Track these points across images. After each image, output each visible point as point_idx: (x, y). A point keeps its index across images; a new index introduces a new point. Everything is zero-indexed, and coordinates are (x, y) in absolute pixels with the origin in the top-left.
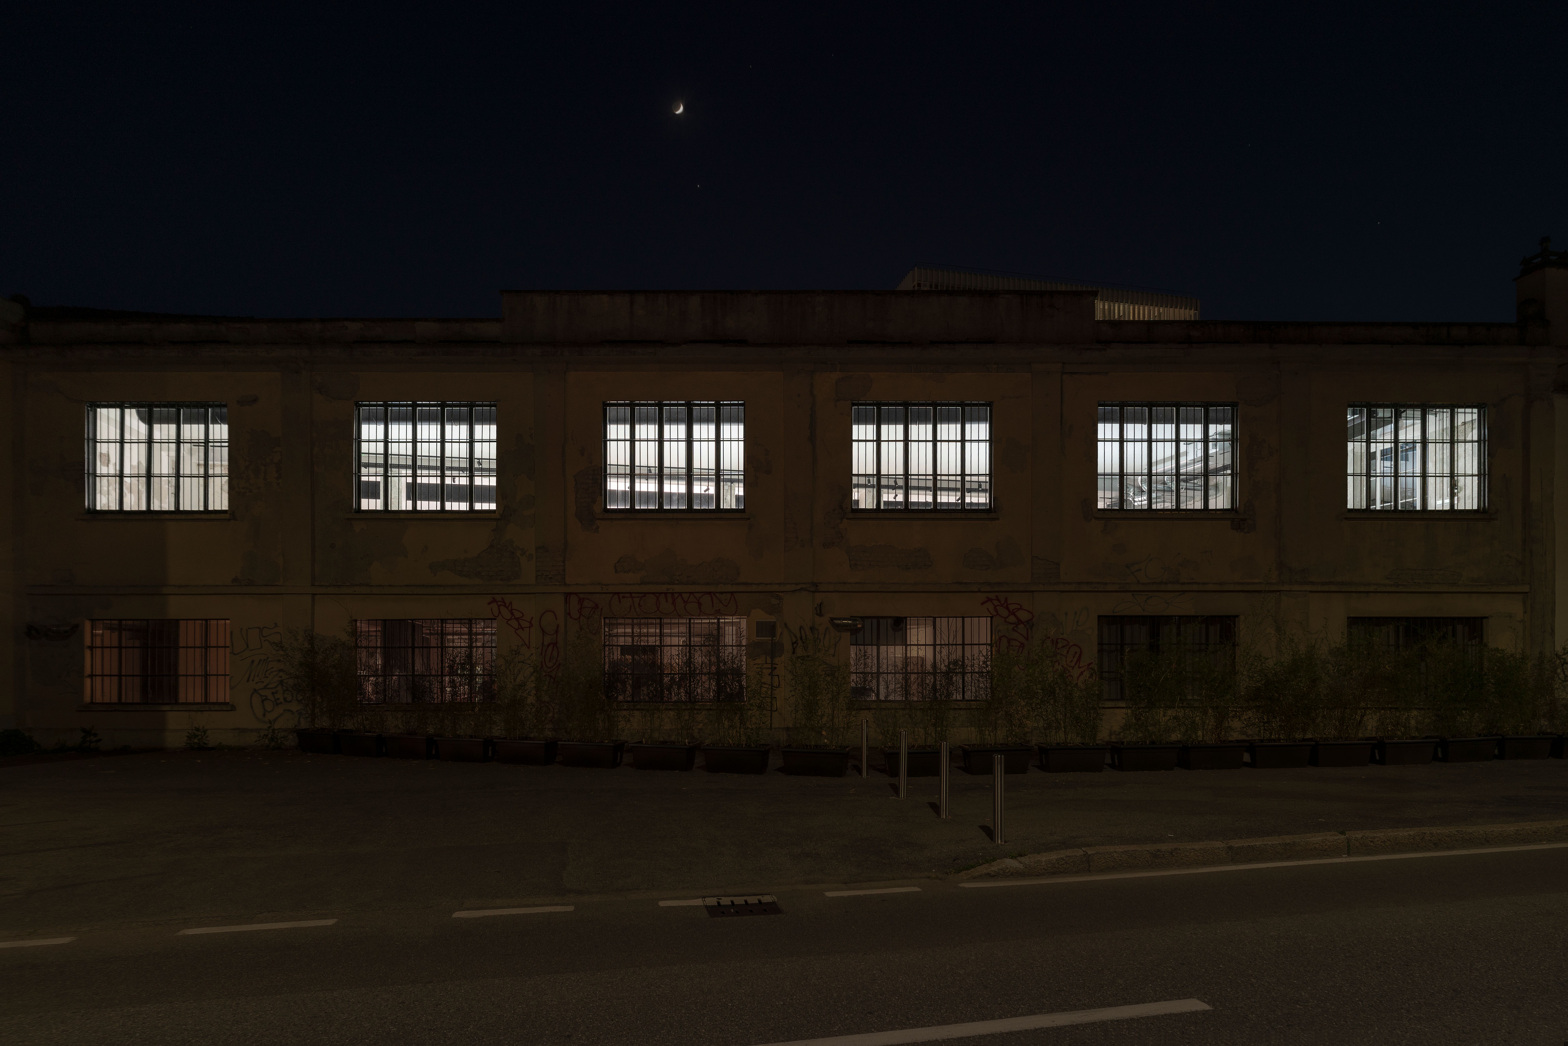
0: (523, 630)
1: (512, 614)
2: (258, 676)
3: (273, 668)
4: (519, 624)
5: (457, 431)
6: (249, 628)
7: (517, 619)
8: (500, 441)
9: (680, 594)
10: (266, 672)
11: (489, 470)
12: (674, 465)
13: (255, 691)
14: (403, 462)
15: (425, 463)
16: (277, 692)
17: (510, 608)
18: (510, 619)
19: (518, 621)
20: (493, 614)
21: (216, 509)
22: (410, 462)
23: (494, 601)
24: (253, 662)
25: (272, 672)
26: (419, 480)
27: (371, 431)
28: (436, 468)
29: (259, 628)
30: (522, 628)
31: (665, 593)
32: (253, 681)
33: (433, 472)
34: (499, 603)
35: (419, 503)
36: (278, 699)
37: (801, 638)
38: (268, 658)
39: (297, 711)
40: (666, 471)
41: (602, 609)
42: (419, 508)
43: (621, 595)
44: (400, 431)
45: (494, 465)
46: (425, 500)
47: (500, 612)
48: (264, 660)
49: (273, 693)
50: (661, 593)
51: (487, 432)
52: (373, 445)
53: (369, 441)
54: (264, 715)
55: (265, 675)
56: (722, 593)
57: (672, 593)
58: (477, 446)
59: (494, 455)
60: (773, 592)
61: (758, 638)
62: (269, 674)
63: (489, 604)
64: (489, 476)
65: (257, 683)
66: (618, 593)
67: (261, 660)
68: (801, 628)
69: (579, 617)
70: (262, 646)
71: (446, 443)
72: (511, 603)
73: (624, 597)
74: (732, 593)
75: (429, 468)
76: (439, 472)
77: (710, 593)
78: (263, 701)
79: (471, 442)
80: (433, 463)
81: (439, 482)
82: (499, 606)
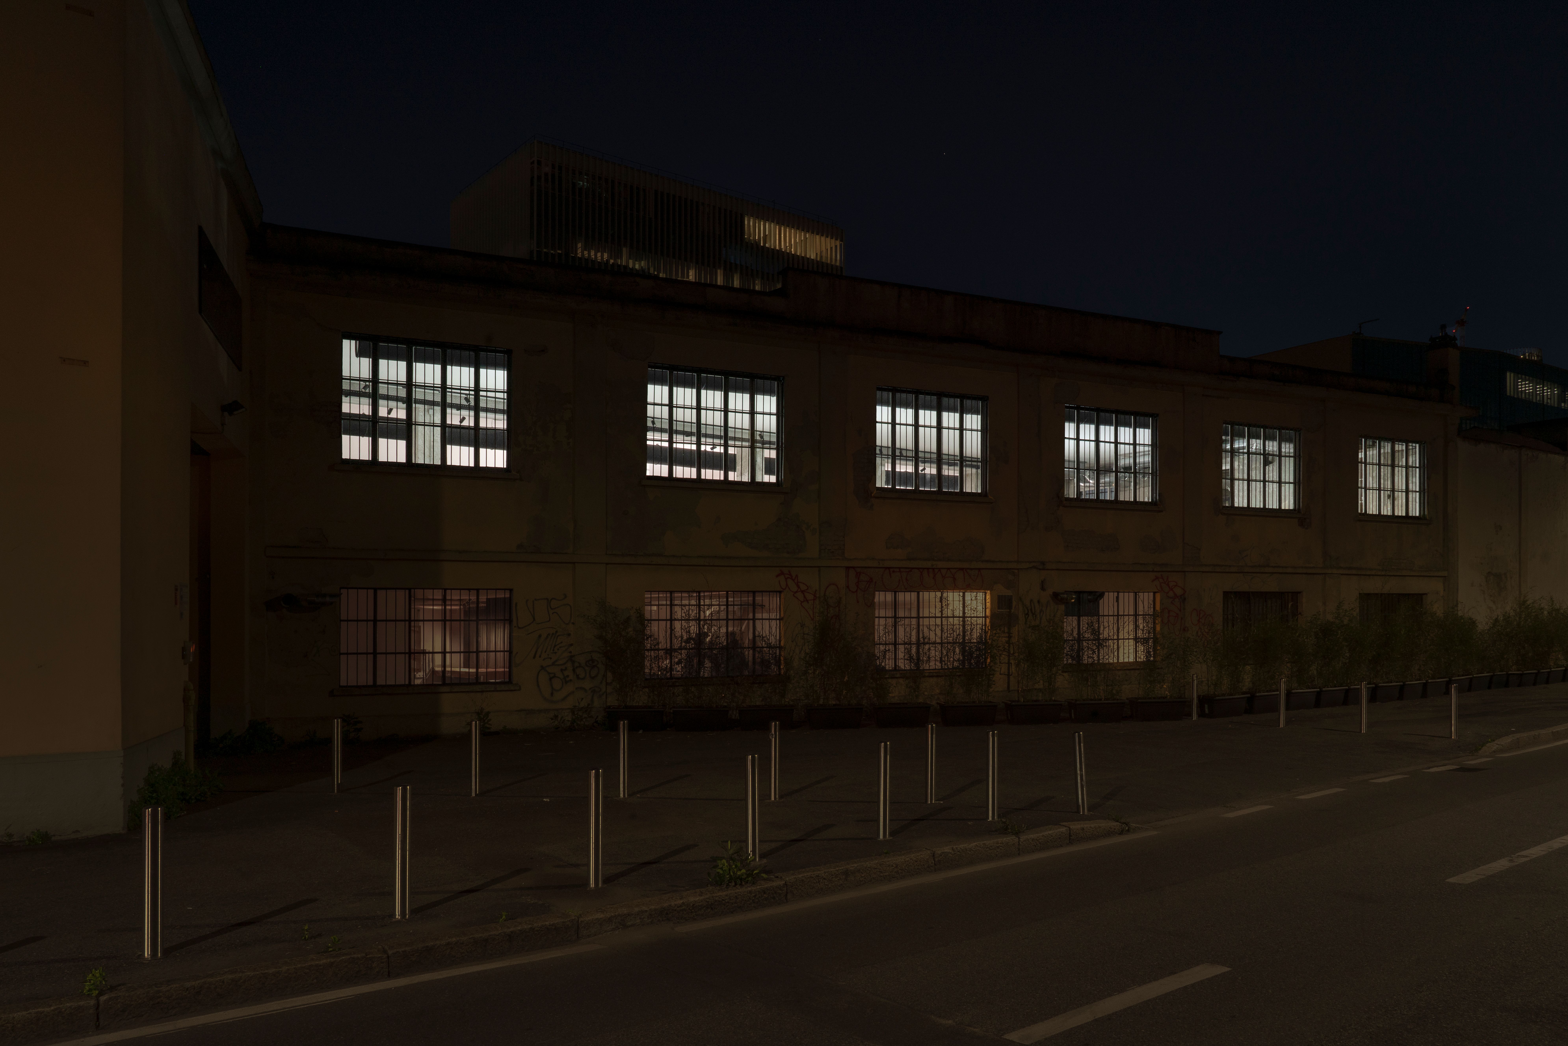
0: (808, 602)
1: (798, 587)
2: (545, 652)
3: (562, 642)
4: (805, 597)
5: (739, 400)
6: (536, 600)
7: (803, 592)
8: (780, 414)
9: (940, 569)
10: (555, 646)
11: (770, 443)
12: (927, 449)
13: (543, 668)
14: (688, 429)
15: (710, 432)
16: (566, 669)
17: (796, 581)
18: (796, 592)
19: (803, 594)
20: (781, 587)
21: (488, 465)
22: (694, 430)
23: (782, 573)
24: (540, 636)
25: (560, 647)
26: (703, 448)
27: (656, 393)
28: (720, 437)
29: (547, 599)
30: (807, 601)
31: (928, 569)
32: (540, 657)
33: (717, 441)
34: (787, 576)
35: (703, 471)
36: (568, 676)
37: (1031, 610)
38: (557, 632)
39: (590, 689)
40: (921, 455)
41: (876, 582)
42: (703, 477)
43: (891, 570)
44: (685, 395)
45: (774, 439)
46: (709, 468)
47: (787, 585)
48: (553, 634)
49: (562, 670)
50: (924, 569)
51: (767, 403)
52: (658, 408)
53: (654, 404)
54: (552, 694)
55: (553, 650)
56: (971, 569)
57: (933, 569)
58: (759, 418)
59: (774, 429)
60: (1010, 569)
61: (999, 610)
62: (558, 649)
63: (777, 576)
64: (763, 448)
65: (544, 660)
66: (889, 568)
67: (549, 634)
68: (1031, 601)
69: (857, 591)
70: (550, 620)
71: (729, 413)
72: (797, 576)
73: (894, 571)
74: (979, 569)
75: (713, 436)
76: (722, 442)
77: (962, 569)
78: (551, 679)
79: (752, 413)
80: (717, 433)
81: (722, 451)
82: (786, 579)
